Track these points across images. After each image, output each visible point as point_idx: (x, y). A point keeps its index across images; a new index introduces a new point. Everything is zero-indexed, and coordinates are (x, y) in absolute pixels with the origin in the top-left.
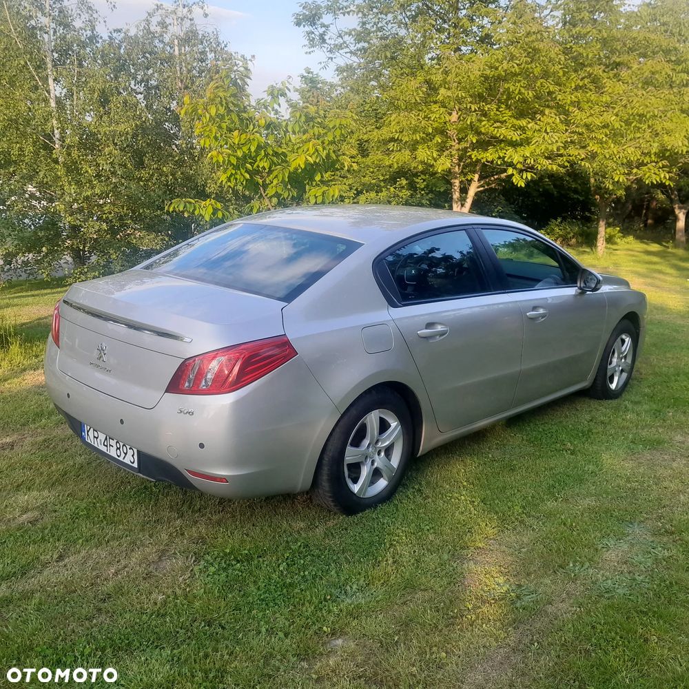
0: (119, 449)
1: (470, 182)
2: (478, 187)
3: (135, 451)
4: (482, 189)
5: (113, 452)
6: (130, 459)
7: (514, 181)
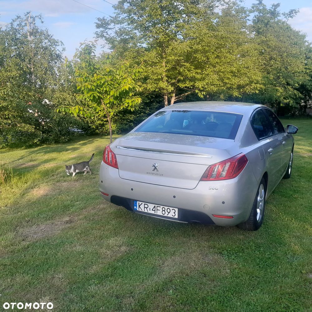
0: (164, 211)
1: (171, 97)
2: (175, 99)
3: (177, 210)
4: (176, 100)
5: (159, 213)
6: (173, 214)
7: (199, 95)
